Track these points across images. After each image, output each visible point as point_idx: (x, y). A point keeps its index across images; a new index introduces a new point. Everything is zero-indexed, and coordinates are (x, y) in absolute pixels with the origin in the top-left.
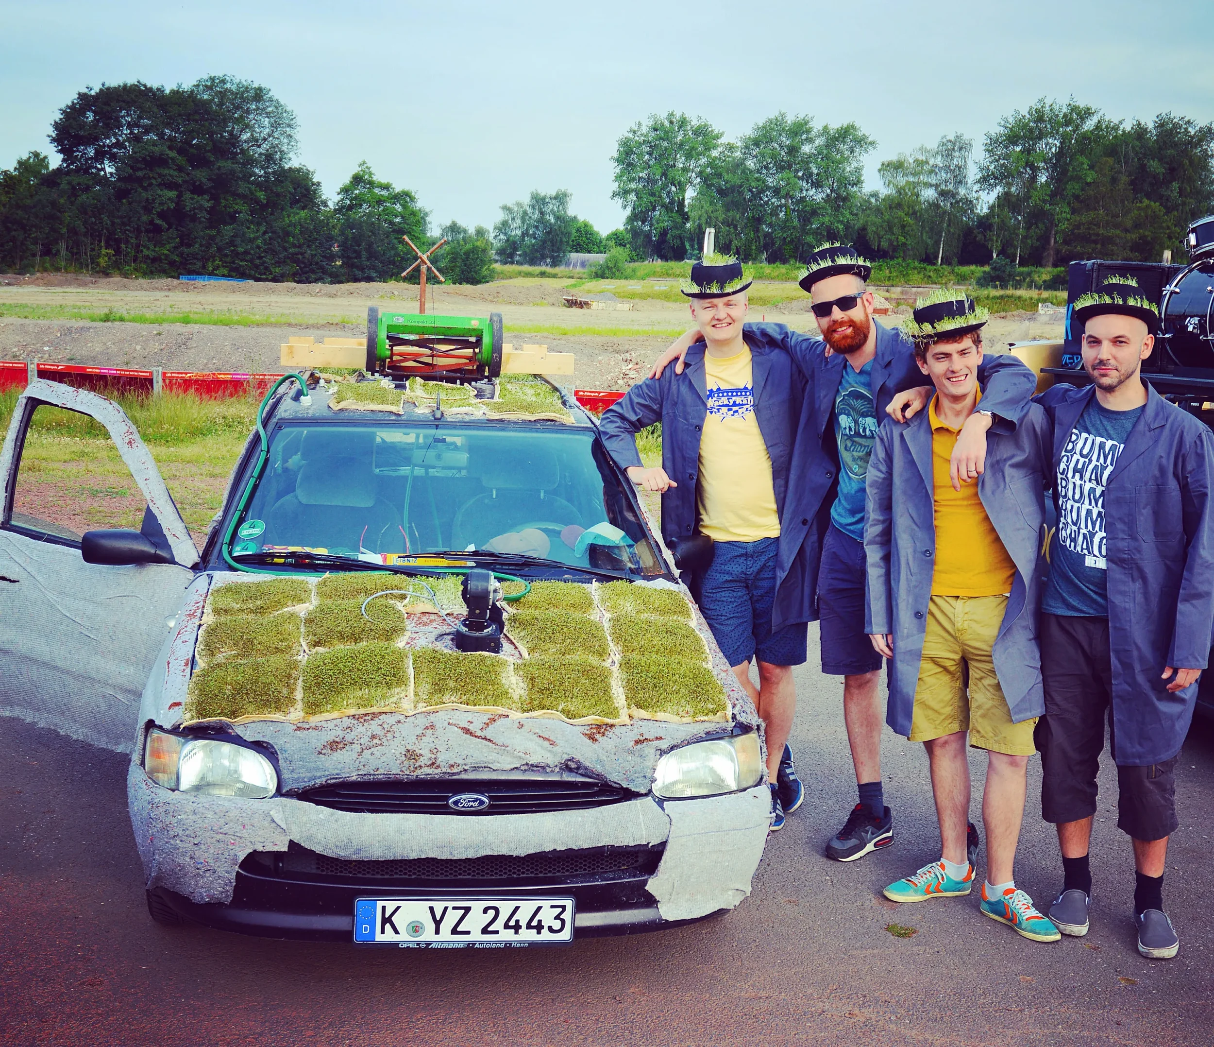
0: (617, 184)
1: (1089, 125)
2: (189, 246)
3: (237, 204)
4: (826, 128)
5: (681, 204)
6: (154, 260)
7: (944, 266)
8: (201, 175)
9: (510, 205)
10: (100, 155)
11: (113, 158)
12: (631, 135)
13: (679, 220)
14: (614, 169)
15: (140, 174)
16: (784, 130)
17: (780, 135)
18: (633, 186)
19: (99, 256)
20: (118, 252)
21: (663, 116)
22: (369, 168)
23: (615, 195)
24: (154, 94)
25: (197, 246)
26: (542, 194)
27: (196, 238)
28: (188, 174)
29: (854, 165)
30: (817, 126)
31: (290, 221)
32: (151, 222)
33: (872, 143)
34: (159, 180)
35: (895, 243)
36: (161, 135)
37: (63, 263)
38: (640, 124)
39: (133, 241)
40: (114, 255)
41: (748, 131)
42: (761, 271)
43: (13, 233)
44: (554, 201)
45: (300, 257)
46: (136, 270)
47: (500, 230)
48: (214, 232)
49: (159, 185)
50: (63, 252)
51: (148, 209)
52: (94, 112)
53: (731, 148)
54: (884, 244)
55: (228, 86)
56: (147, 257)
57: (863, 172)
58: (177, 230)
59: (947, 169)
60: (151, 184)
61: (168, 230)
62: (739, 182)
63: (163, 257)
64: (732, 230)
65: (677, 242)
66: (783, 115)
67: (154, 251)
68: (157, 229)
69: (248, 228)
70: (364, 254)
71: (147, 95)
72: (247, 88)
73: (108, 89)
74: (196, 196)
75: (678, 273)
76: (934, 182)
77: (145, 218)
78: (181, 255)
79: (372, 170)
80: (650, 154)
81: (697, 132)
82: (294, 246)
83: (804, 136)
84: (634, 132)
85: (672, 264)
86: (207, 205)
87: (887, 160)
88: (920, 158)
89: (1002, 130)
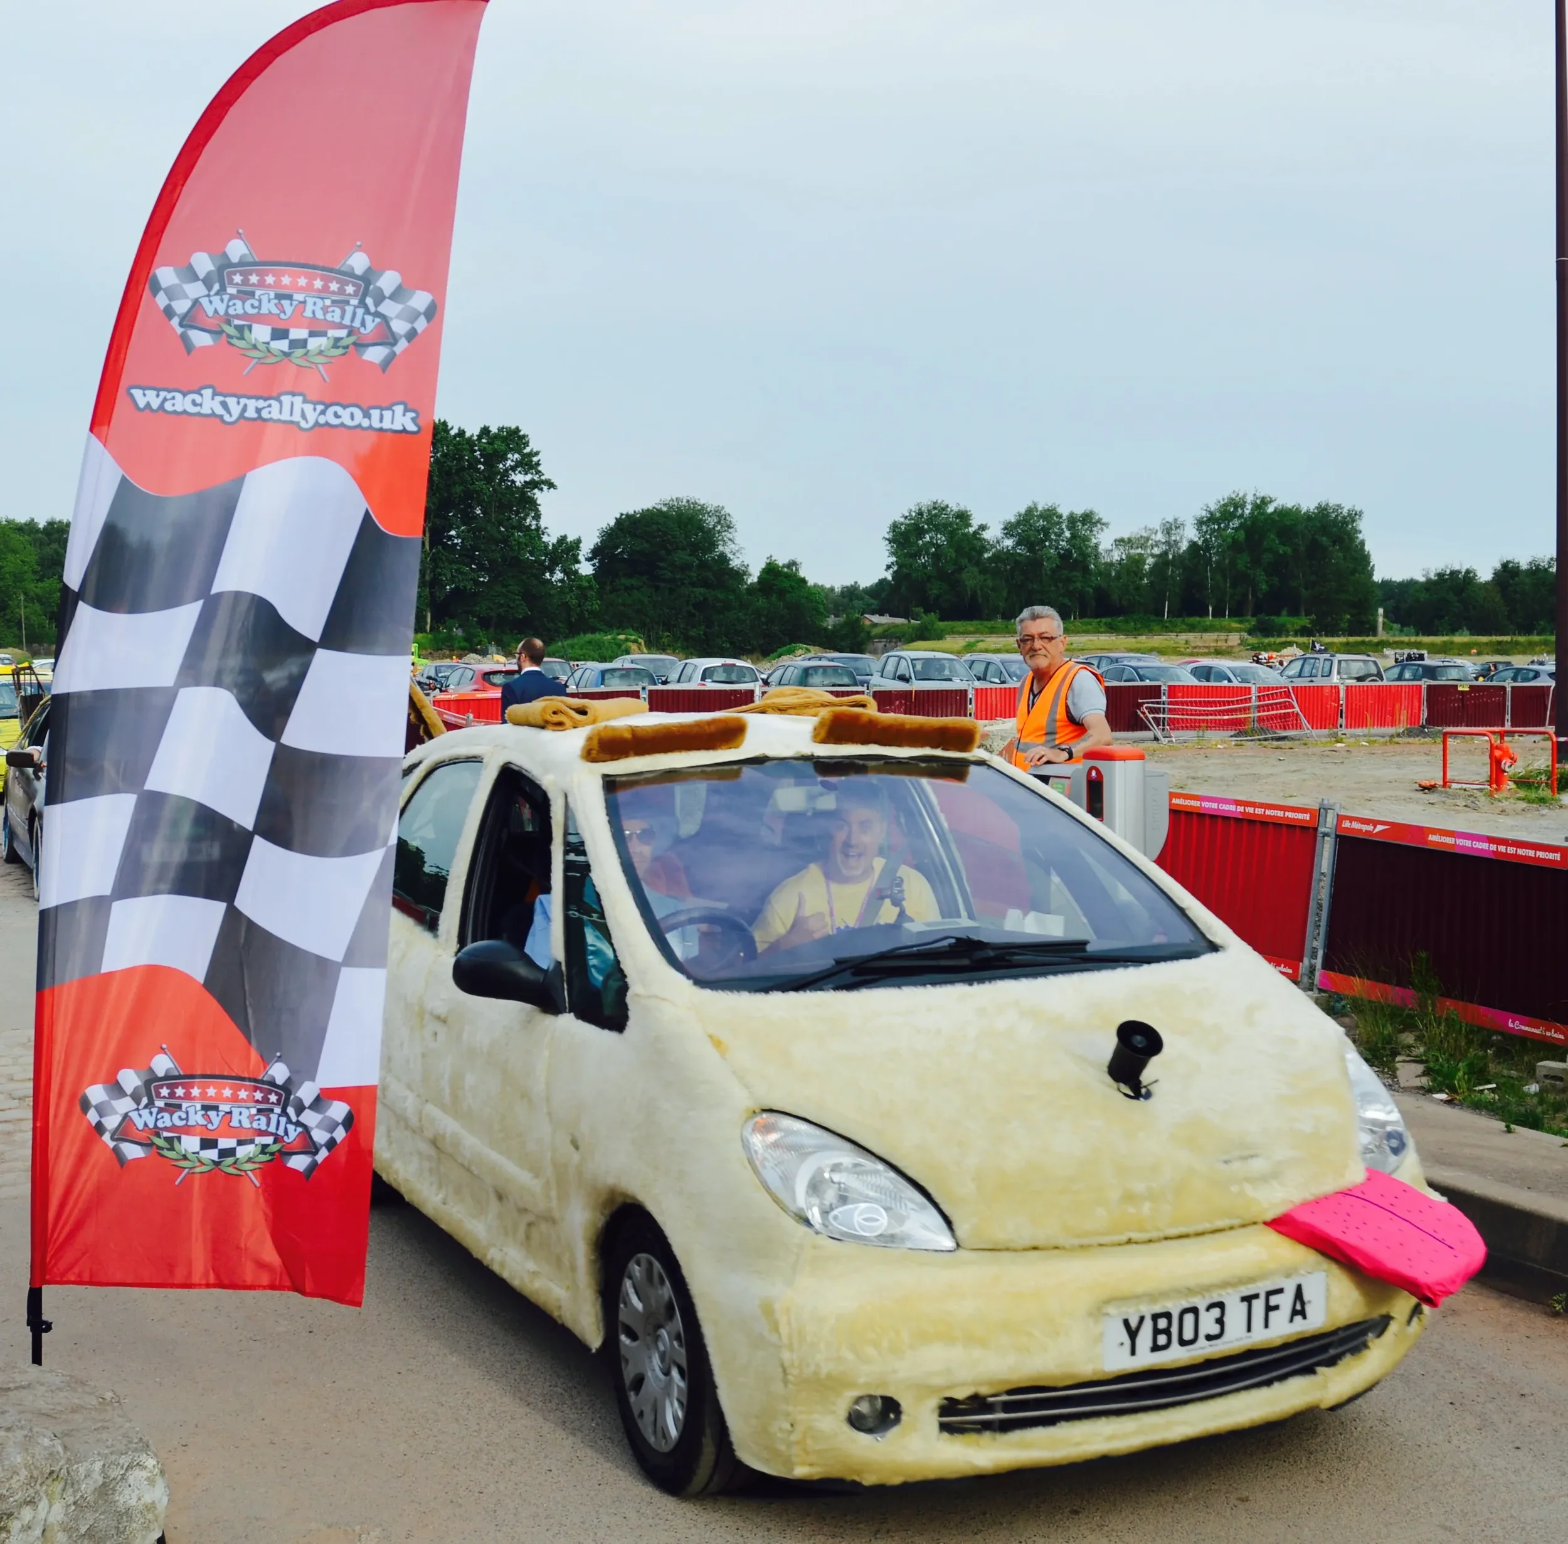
1: (1270, 509)
4: (1072, 513)
12: (902, 520)
14: (887, 547)
15: (678, 576)
16: (1039, 515)
19: (662, 638)
29: (1094, 541)
30: (1064, 512)
33: (1106, 524)
48: (721, 616)
53: (986, 528)
57: (1100, 546)
59: (1167, 542)
60: (683, 584)
66: (1037, 504)
68: (694, 615)
76: (1157, 553)
81: (956, 515)
83: (1054, 519)
84: (906, 518)
87: (1118, 536)
88: (1145, 535)
89: (1204, 513)
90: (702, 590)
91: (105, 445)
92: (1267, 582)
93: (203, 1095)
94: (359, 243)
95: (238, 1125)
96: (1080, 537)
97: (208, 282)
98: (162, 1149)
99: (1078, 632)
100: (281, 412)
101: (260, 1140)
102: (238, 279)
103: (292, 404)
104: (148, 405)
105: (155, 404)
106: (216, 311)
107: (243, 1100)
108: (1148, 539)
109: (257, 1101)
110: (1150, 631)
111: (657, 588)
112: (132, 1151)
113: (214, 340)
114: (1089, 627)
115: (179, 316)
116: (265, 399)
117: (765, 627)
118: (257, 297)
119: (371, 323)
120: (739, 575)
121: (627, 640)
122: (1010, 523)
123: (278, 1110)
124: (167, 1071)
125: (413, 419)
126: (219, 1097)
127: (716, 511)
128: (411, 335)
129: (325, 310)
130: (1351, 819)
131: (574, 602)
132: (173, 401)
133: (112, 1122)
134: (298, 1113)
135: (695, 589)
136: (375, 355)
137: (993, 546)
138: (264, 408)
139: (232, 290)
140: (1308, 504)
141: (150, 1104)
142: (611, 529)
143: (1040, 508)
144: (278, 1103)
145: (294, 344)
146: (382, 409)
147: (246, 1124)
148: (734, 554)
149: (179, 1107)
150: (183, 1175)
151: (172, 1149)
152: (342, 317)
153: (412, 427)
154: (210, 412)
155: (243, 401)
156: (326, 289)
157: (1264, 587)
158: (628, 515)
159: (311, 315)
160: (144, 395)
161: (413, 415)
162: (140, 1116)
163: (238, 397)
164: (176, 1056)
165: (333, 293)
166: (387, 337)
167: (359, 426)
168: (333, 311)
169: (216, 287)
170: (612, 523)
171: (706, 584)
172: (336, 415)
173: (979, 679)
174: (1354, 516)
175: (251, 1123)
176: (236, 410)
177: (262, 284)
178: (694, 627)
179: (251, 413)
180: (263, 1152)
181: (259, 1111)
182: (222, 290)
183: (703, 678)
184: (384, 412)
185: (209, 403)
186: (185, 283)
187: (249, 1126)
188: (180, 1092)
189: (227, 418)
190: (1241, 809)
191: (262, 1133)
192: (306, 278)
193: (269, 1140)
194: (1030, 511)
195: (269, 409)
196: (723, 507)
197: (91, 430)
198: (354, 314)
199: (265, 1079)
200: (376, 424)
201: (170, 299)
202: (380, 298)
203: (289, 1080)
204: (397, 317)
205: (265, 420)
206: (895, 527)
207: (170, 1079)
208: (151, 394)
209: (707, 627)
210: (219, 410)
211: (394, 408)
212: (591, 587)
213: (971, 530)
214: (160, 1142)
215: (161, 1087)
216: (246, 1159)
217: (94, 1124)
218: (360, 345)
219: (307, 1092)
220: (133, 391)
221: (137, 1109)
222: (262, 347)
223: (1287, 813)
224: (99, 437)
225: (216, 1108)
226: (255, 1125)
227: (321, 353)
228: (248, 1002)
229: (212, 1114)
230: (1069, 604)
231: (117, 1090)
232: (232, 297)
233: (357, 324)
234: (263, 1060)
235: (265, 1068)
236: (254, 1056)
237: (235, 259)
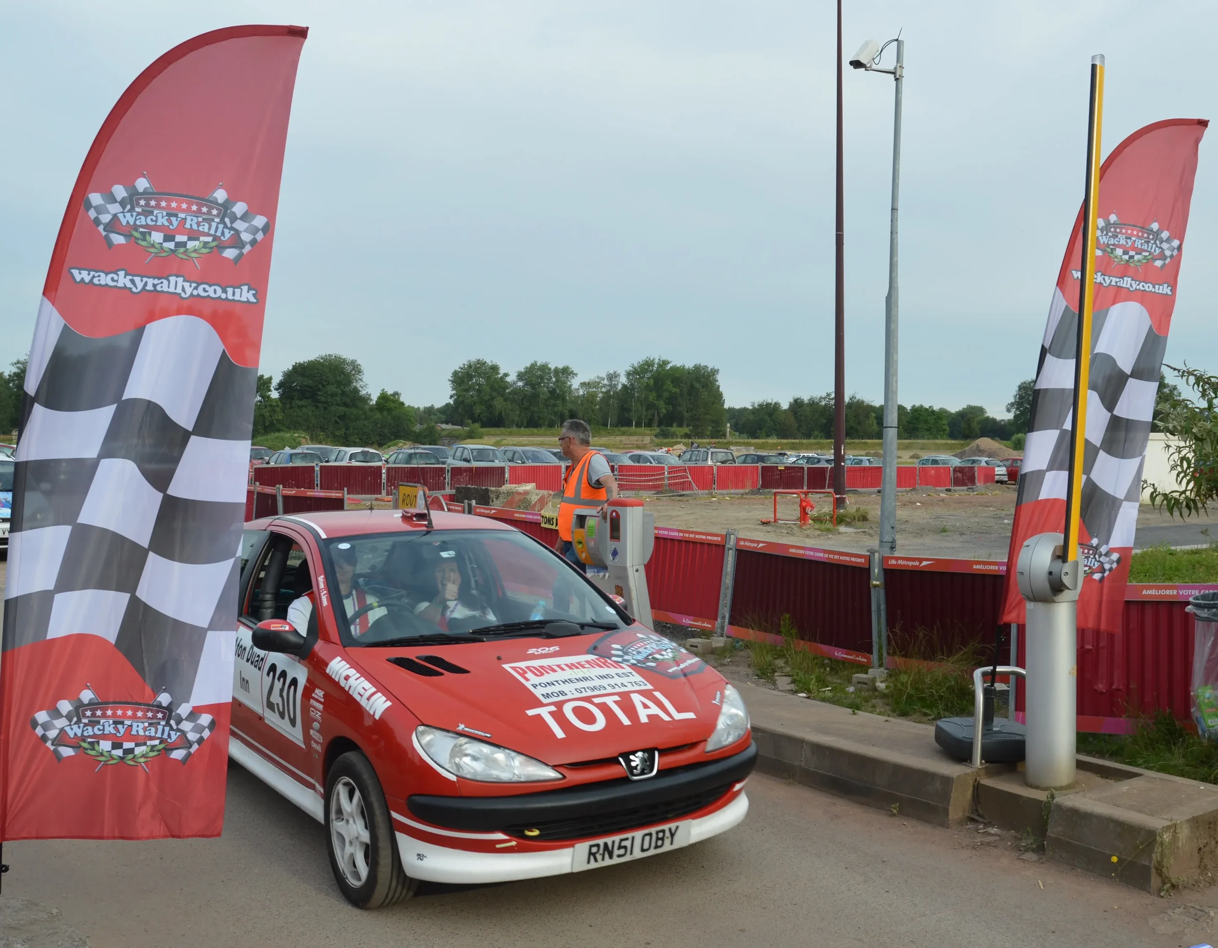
1: (668, 367)
4: (556, 368)
12: (460, 370)
14: (451, 385)
15: (329, 400)
16: (537, 368)
17: (535, 371)
19: (319, 436)
22: (386, 389)
29: (569, 383)
30: (552, 367)
48: (354, 424)
53: (507, 375)
57: (573, 386)
60: (332, 405)
76: (604, 391)
81: (490, 368)
83: (546, 371)
84: (462, 369)
87: (582, 381)
88: (598, 380)
89: (631, 369)
90: (344, 408)
91: (53, 305)
92: (665, 408)
93: (114, 715)
94: (221, 184)
95: (136, 734)
96: (561, 381)
97: (123, 203)
98: (87, 749)
100: (169, 287)
101: (149, 743)
102: (142, 202)
103: (176, 281)
104: (82, 279)
105: (87, 279)
106: (128, 222)
107: (139, 718)
108: (599, 383)
109: (149, 718)
110: (601, 436)
111: (317, 407)
112: (67, 752)
113: (126, 240)
115: (103, 224)
116: (159, 279)
117: (380, 430)
118: (155, 215)
119: (228, 234)
120: (366, 399)
121: (299, 437)
122: (521, 372)
123: (163, 723)
124: (90, 700)
125: (253, 295)
126: (124, 715)
127: (352, 363)
128: (253, 242)
129: (198, 224)
130: (745, 540)
131: (268, 414)
132: (98, 278)
133: (52, 734)
134: (178, 723)
135: (339, 408)
136: (230, 253)
137: (511, 386)
138: (158, 284)
139: (138, 210)
140: (689, 364)
141: (79, 722)
142: (290, 372)
143: (538, 365)
144: (164, 718)
145: (179, 245)
146: (234, 287)
147: (141, 733)
148: (362, 388)
149: (98, 723)
150: (100, 765)
151: (93, 749)
152: (210, 229)
153: (253, 300)
154: (123, 286)
155: (145, 279)
156: (199, 211)
157: (664, 411)
158: (300, 364)
159: (189, 227)
160: (80, 273)
161: (254, 292)
162: (72, 729)
163: (142, 277)
164: (96, 691)
165: (204, 213)
166: (236, 242)
167: (220, 297)
168: (204, 225)
169: (128, 207)
170: (291, 368)
171: (345, 405)
172: (205, 290)
173: (509, 461)
174: (715, 372)
175: (144, 732)
176: (140, 285)
177: (158, 206)
178: (338, 429)
179: (150, 287)
180: (152, 750)
181: (150, 724)
182: (132, 210)
183: (350, 459)
184: (235, 290)
185: (123, 280)
186: (110, 204)
187: (143, 734)
188: (99, 713)
189: (134, 290)
190: (681, 534)
191: (151, 738)
192: (186, 204)
193: (157, 742)
194: (533, 366)
195: (161, 285)
196: (356, 361)
197: (44, 294)
198: (217, 228)
199: (154, 704)
200: (230, 297)
201: (98, 214)
202: (234, 218)
203: (171, 704)
204: (245, 231)
205: (158, 292)
206: (455, 374)
207: (92, 706)
208: (84, 273)
209: (346, 430)
210: (129, 285)
211: (242, 287)
212: (278, 406)
213: (499, 376)
214: (85, 745)
215: (86, 710)
216: (141, 755)
217: (40, 736)
218: (222, 247)
219: (184, 710)
220: (72, 271)
221: (70, 725)
222: (157, 246)
223: (708, 537)
224: (49, 299)
225: (122, 723)
226: (147, 733)
227: (195, 251)
228: (144, 656)
229: (120, 727)
230: (554, 419)
231: (56, 713)
232: (139, 214)
233: (219, 234)
234: (153, 692)
235: (154, 697)
236: (148, 690)
237: (141, 190)
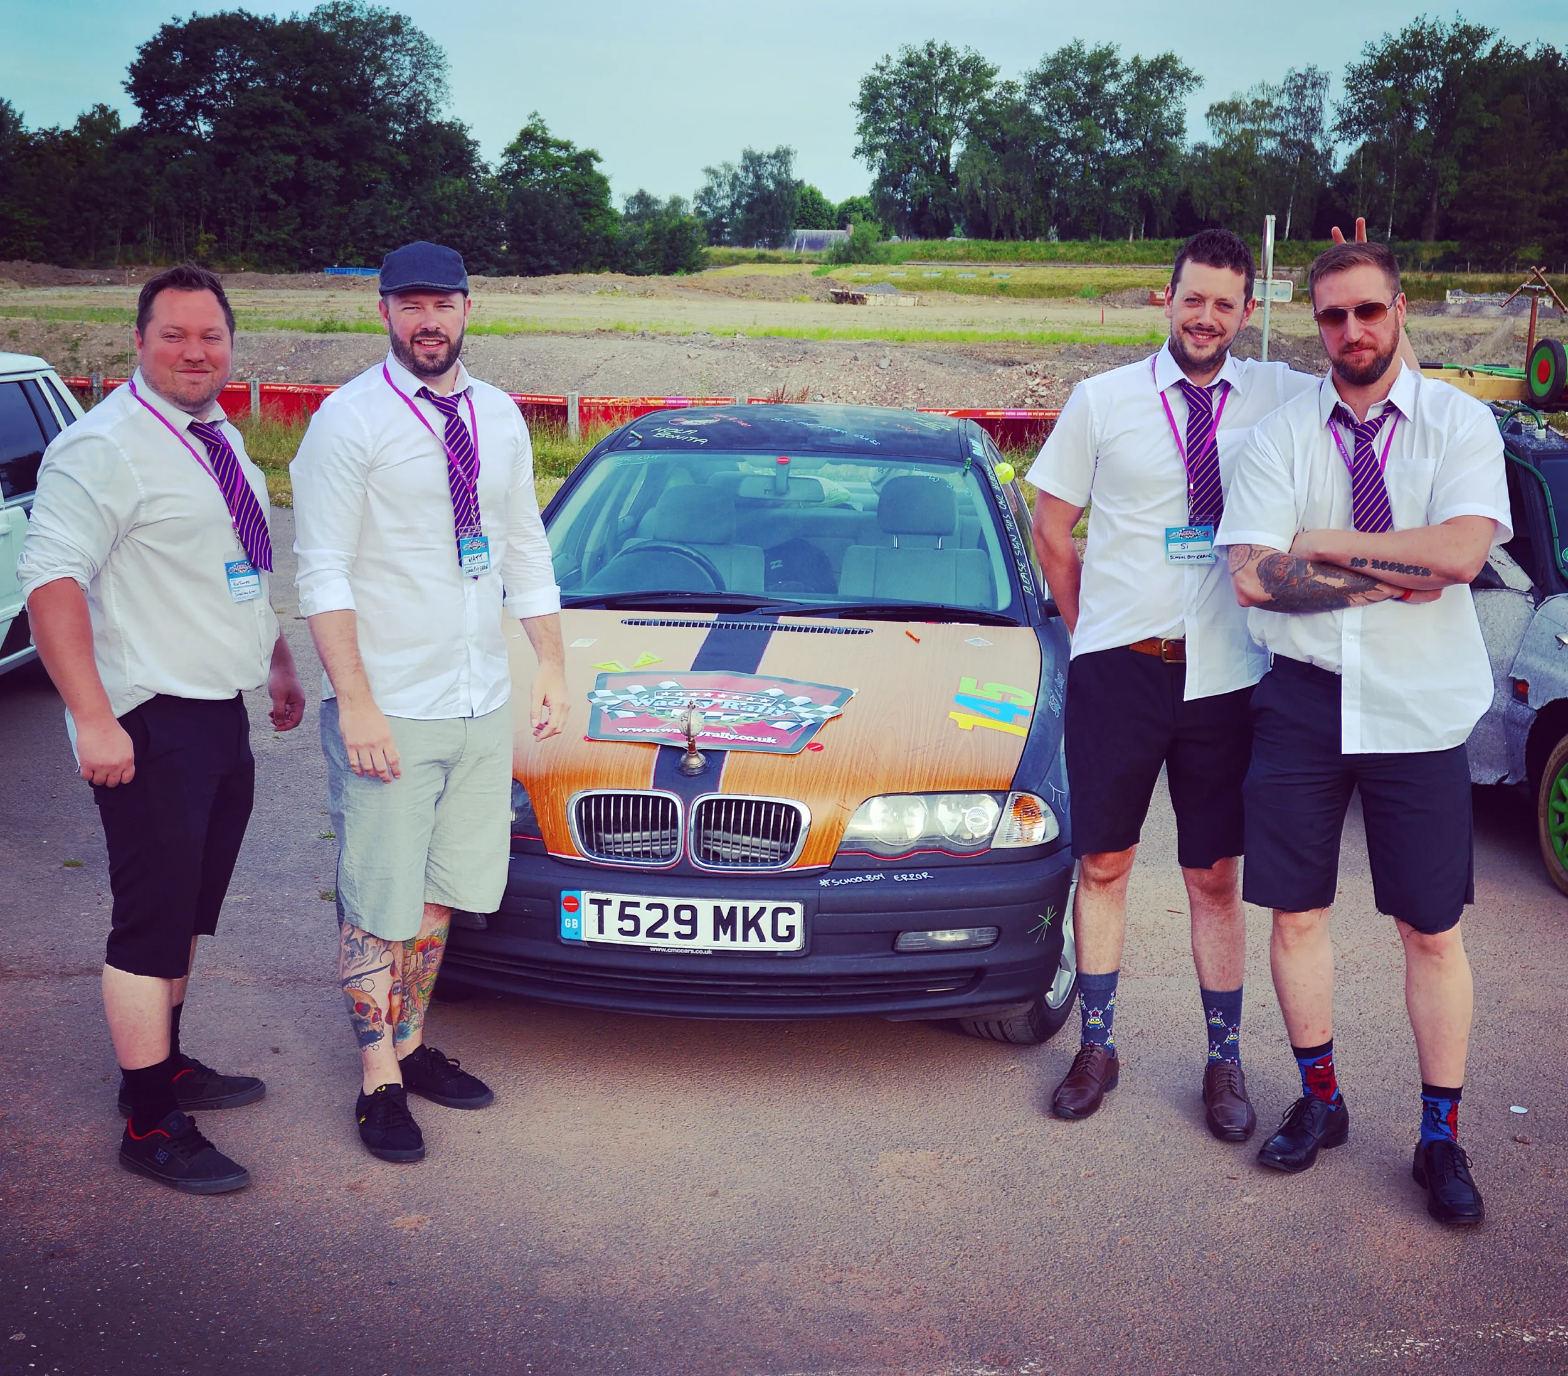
0: (860, 138)
1: (1485, 51)
2: (314, 228)
3: (374, 171)
4: (1136, 60)
5: (945, 162)
6: (269, 247)
7: (1294, 241)
8: (326, 134)
9: (714, 166)
10: (193, 108)
11: (209, 113)
12: (877, 73)
13: (943, 184)
14: (857, 118)
15: (247, 133)
16: (1081, 62)
17: (1077, 70)
18: (882, 140)
19: (197, 242)
20: (221, 237)
21: (919, 47)
22: (541, 121)
23: (858, 151)
24: (262, 26)
25: (324, 227)
26: (758, 153)
27: (322, 217)
28: (309, 133)
29: (1174, 108)
30: (1124, 57)
31: (444, 193)
32: (264, 197)
33: (1197, 79)
34: (272, 141)
35: (1229, 212)
36: (271, 81)
37: (151, 253)
38: (888, 58)
39: (241, 222)
40: (216, 242)
41: (1037, 65)
42: (1052, 250)
43: (86, 214)
44: (773, 161)
45: (457, 240)
46: (245, 260)
47: (702, 199)
48: (344, 210)
49: (273, 148)
50: (151, 238)
51: (259, 181)
52: (181, 50)
53: (1010, 87)
54: (1215, 214)
55: (356, 14)
56: (260, 243)
57: (1185, 118)
58: (298, 207)
59: (1296, 112)
60: (261, 147)
61: (286, 206)
62: (1022, 133)
63: (280, 243)
64: (1014, 197)
65: (941, 214)
66: (1079, 45)
67: (268, 235)
68: (272, 207)
69: (390, 203)
70: (540, 236)
71: (252, 28)
72: (381, 17)
73: (201, 20)
74: (321, 162)
75: (943, 255)
76: (1279, 130)
77: (256, 192)
78: (303, 239)
79: (546, 124)
80: (903, 97)
81: (964, 68)
82: (449, 226)
83: (1108, 71)
85: (937, 242)
86: (336, 173)
87: (1216, 100)
88: (1261, 98)
89: (1367, 60)
99: (1128, 262)
108: (1265, 105)
114: (1147, 253)
122: (1039, 73)
143: (1083, 50)
194: (1068, 54)
213: (994, 91)
230: (1122, 213)
